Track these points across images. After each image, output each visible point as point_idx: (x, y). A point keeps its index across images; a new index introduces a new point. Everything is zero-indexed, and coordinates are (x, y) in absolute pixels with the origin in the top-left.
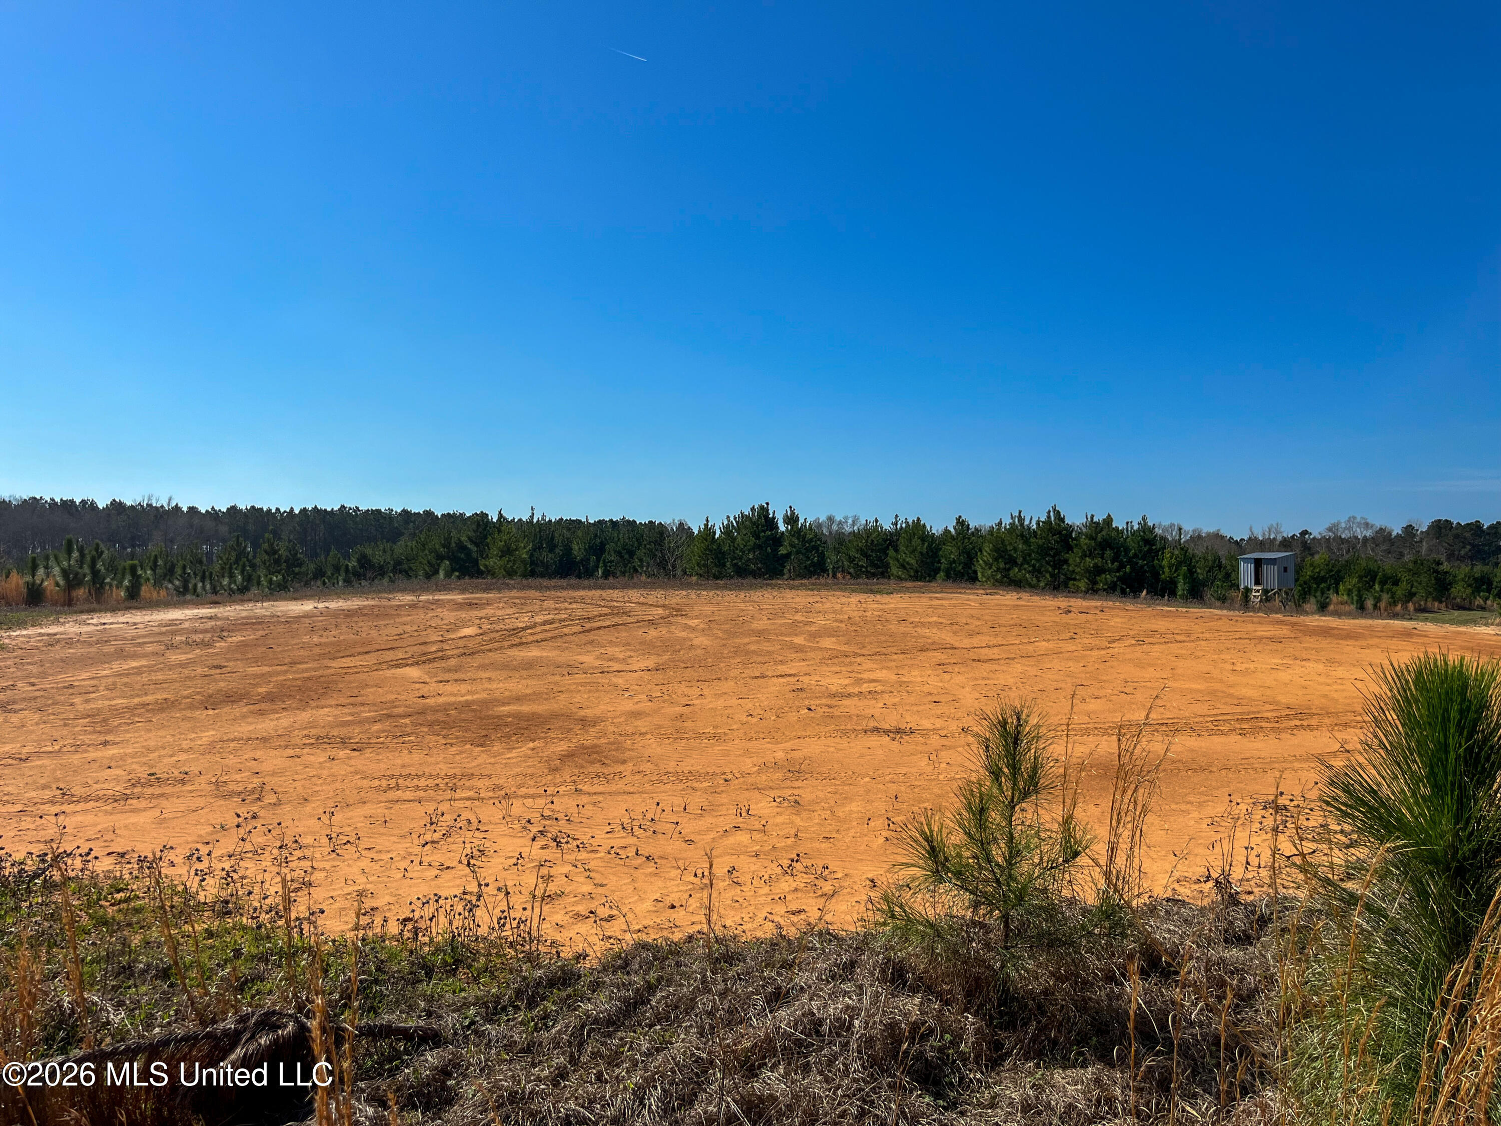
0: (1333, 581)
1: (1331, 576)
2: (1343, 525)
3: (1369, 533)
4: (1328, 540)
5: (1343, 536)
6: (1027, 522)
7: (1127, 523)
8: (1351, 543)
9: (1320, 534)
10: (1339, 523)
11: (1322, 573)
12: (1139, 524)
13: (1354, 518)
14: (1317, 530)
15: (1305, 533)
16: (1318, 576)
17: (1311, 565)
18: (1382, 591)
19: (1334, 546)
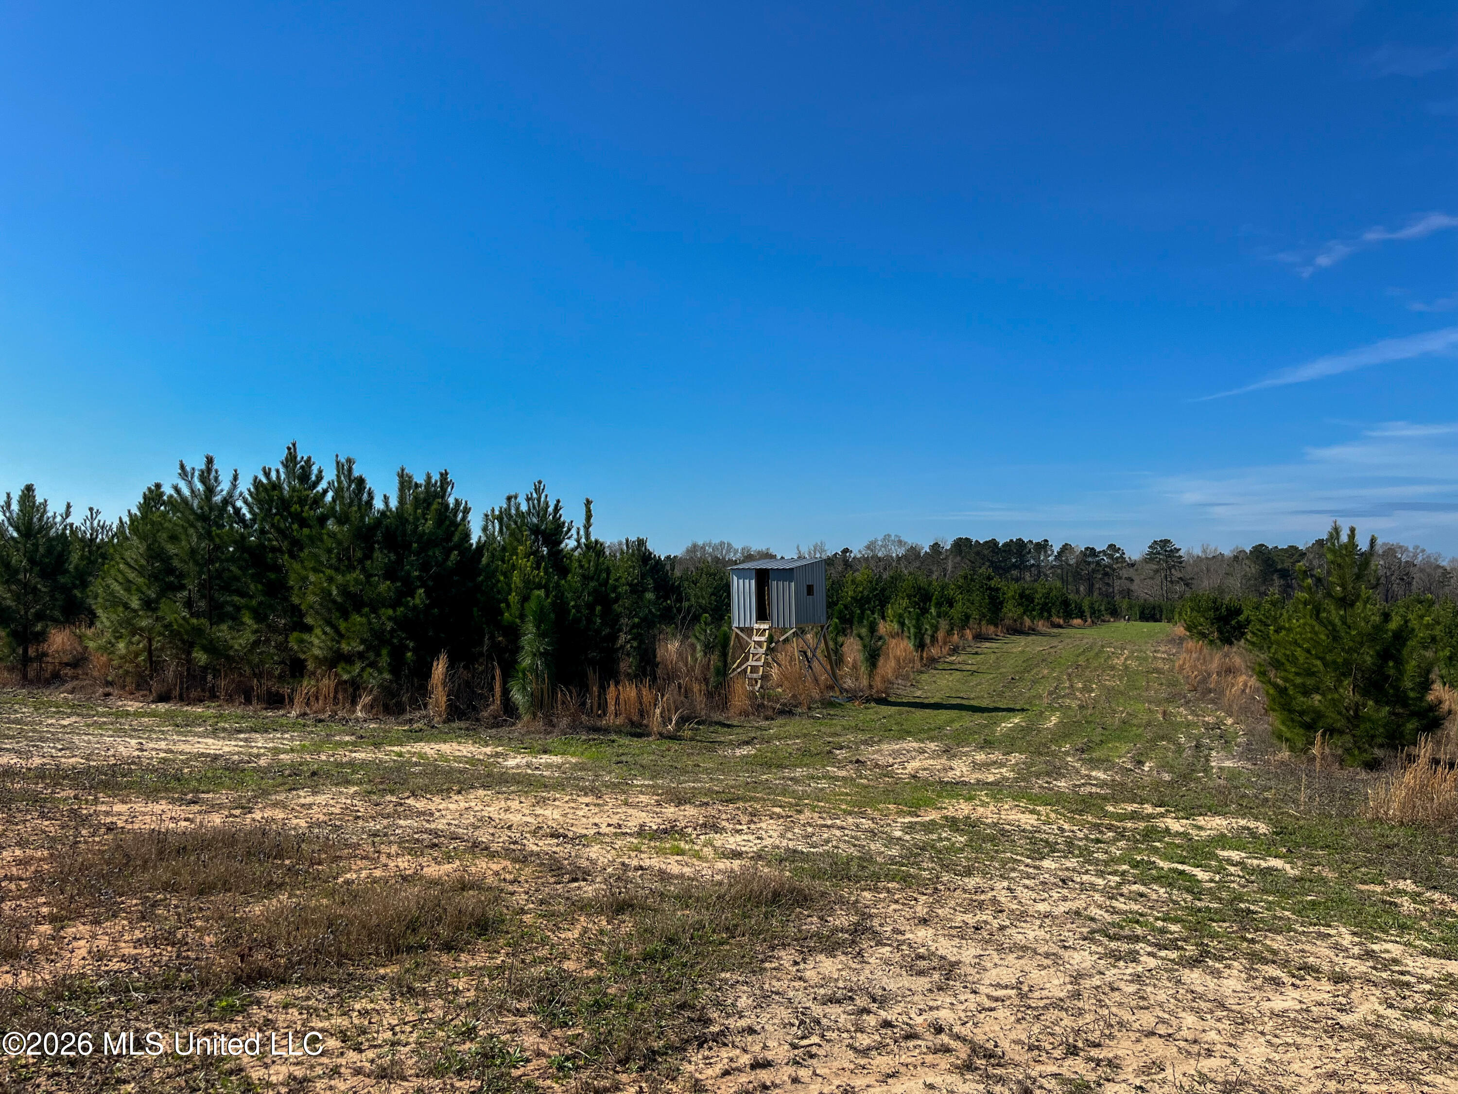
0: (877, 603)
1: (875, 596)
2: (880, 543)
3: (901, 552)
4: (866, 559)
5: (880, 555)
6: (224, 486)
7: (509, 499)
8: (886, 562)
9: (860, 552)
10: (876, 541)
11: (866, 593)
12: (528, 499)
13: (889, 536)
14: (857, 549)
15: (846, 551)
16: (862, 597)
17: (853, 582)
18: (939, 616)
19: (872, 564)
